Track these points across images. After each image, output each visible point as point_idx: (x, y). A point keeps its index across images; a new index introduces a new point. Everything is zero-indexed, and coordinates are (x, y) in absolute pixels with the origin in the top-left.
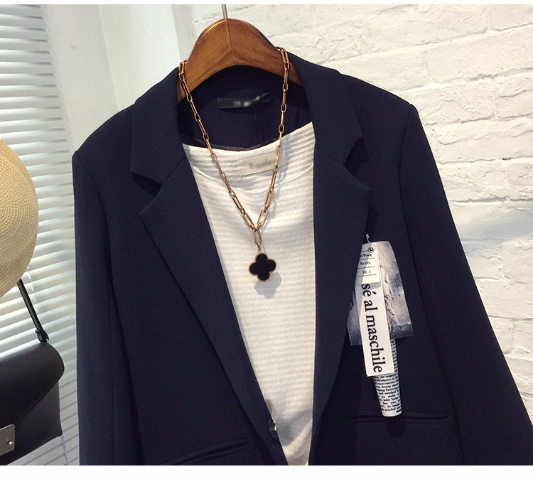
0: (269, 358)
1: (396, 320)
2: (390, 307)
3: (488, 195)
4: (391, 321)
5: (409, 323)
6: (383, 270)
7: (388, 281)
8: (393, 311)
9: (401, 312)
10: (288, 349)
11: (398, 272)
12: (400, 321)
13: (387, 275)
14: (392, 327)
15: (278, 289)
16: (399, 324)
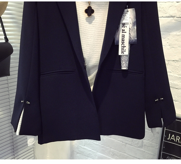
0: (87, 44)
1: (132, 37)
2: (130, 33)
3: (169, 15)
4: (130, 38)
5: (136, 39)
6: (130, 19)
7: (131, 23)
8: (131, 34)
9: (134, 35)
10: (93, 43)
11: (135, 20)
12: (133, 38)
13: (132, 21)
14: (130, 40)
15: (93, 21)
16: (132, 39)
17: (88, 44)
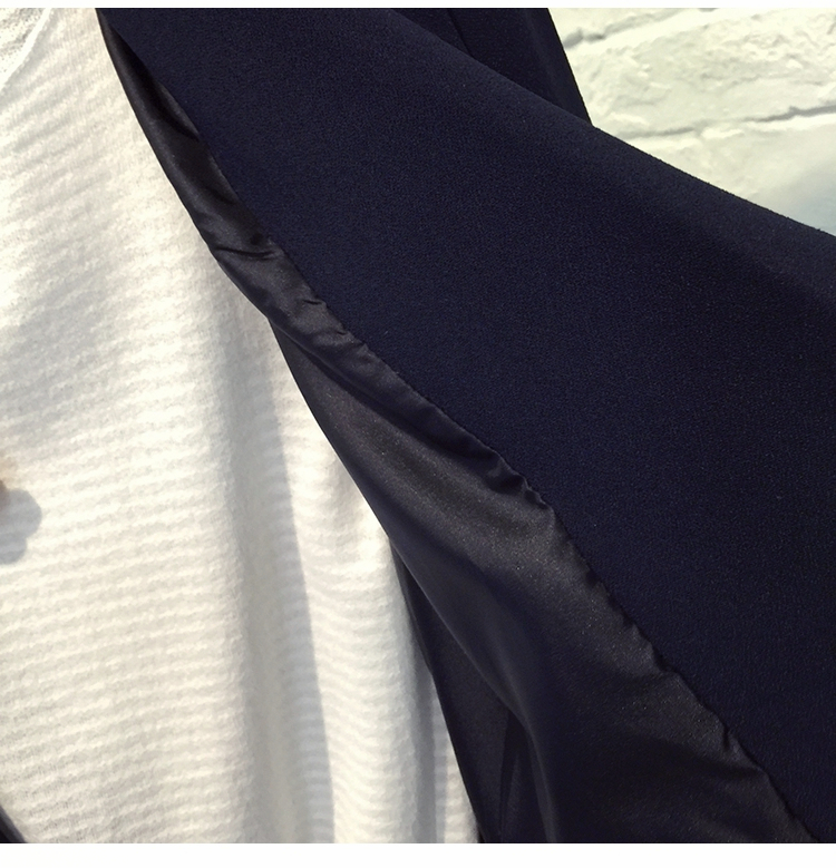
0: (62, 764)
10: (124, 726)
17: (76, 759)
